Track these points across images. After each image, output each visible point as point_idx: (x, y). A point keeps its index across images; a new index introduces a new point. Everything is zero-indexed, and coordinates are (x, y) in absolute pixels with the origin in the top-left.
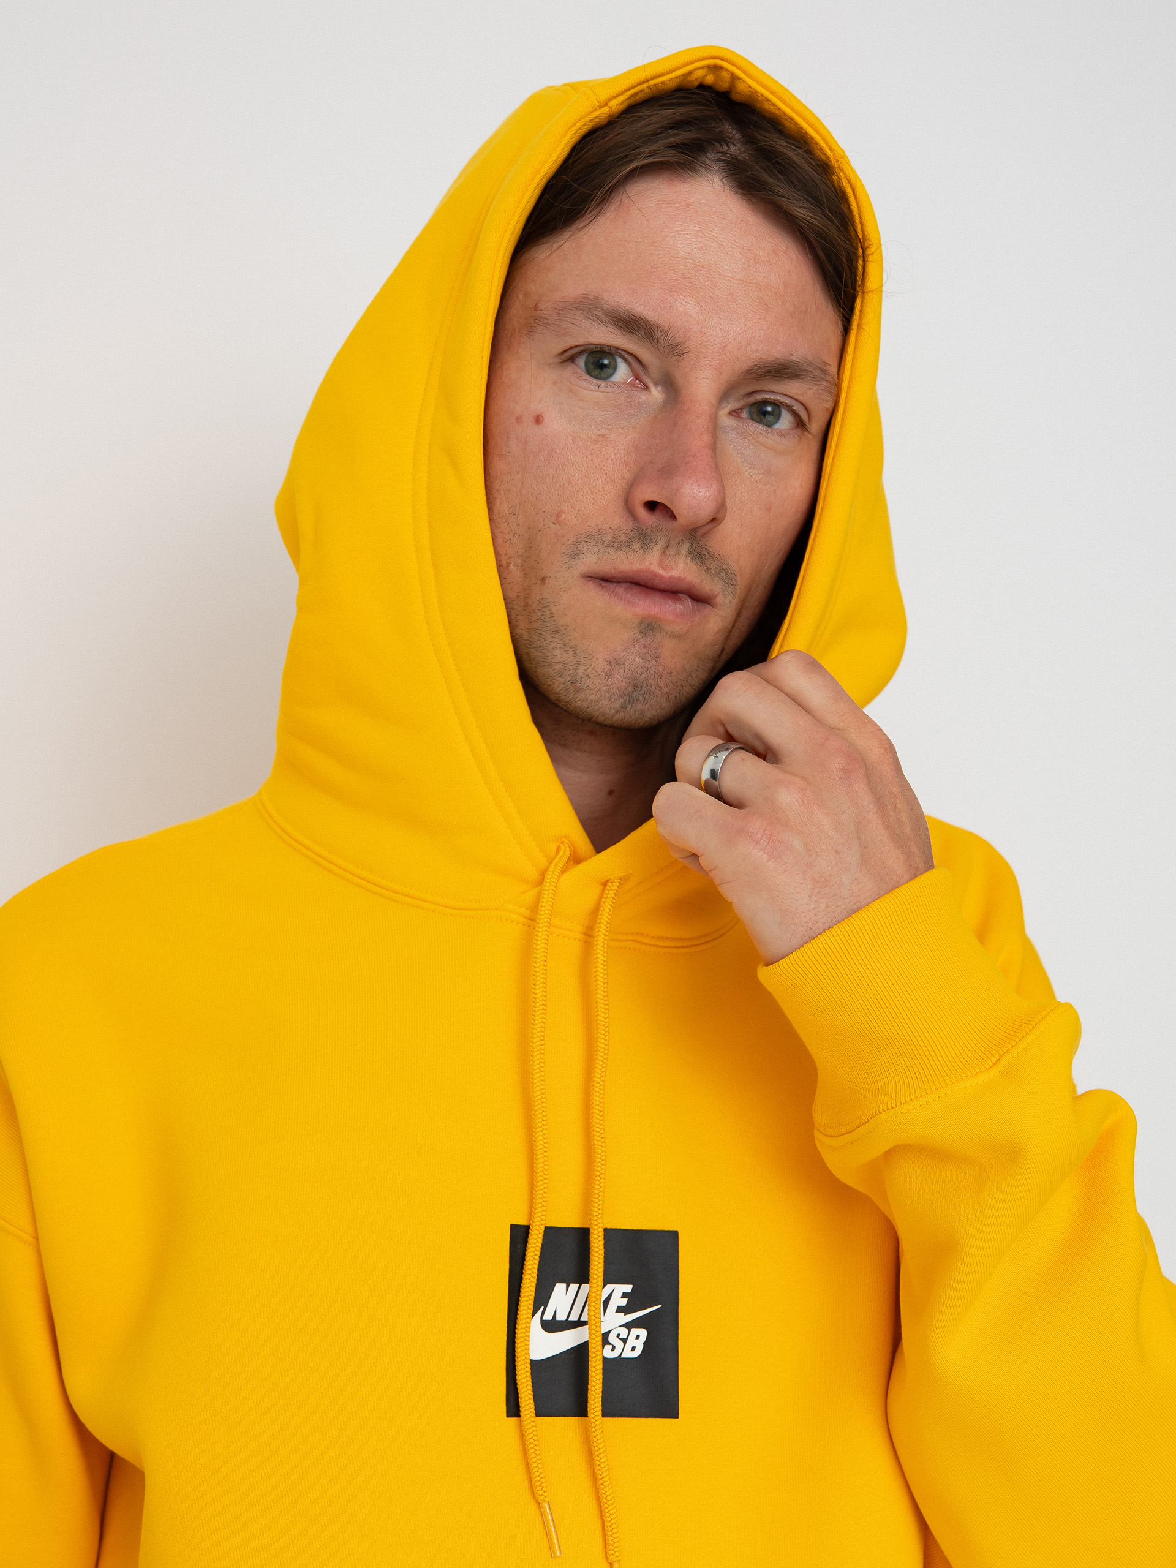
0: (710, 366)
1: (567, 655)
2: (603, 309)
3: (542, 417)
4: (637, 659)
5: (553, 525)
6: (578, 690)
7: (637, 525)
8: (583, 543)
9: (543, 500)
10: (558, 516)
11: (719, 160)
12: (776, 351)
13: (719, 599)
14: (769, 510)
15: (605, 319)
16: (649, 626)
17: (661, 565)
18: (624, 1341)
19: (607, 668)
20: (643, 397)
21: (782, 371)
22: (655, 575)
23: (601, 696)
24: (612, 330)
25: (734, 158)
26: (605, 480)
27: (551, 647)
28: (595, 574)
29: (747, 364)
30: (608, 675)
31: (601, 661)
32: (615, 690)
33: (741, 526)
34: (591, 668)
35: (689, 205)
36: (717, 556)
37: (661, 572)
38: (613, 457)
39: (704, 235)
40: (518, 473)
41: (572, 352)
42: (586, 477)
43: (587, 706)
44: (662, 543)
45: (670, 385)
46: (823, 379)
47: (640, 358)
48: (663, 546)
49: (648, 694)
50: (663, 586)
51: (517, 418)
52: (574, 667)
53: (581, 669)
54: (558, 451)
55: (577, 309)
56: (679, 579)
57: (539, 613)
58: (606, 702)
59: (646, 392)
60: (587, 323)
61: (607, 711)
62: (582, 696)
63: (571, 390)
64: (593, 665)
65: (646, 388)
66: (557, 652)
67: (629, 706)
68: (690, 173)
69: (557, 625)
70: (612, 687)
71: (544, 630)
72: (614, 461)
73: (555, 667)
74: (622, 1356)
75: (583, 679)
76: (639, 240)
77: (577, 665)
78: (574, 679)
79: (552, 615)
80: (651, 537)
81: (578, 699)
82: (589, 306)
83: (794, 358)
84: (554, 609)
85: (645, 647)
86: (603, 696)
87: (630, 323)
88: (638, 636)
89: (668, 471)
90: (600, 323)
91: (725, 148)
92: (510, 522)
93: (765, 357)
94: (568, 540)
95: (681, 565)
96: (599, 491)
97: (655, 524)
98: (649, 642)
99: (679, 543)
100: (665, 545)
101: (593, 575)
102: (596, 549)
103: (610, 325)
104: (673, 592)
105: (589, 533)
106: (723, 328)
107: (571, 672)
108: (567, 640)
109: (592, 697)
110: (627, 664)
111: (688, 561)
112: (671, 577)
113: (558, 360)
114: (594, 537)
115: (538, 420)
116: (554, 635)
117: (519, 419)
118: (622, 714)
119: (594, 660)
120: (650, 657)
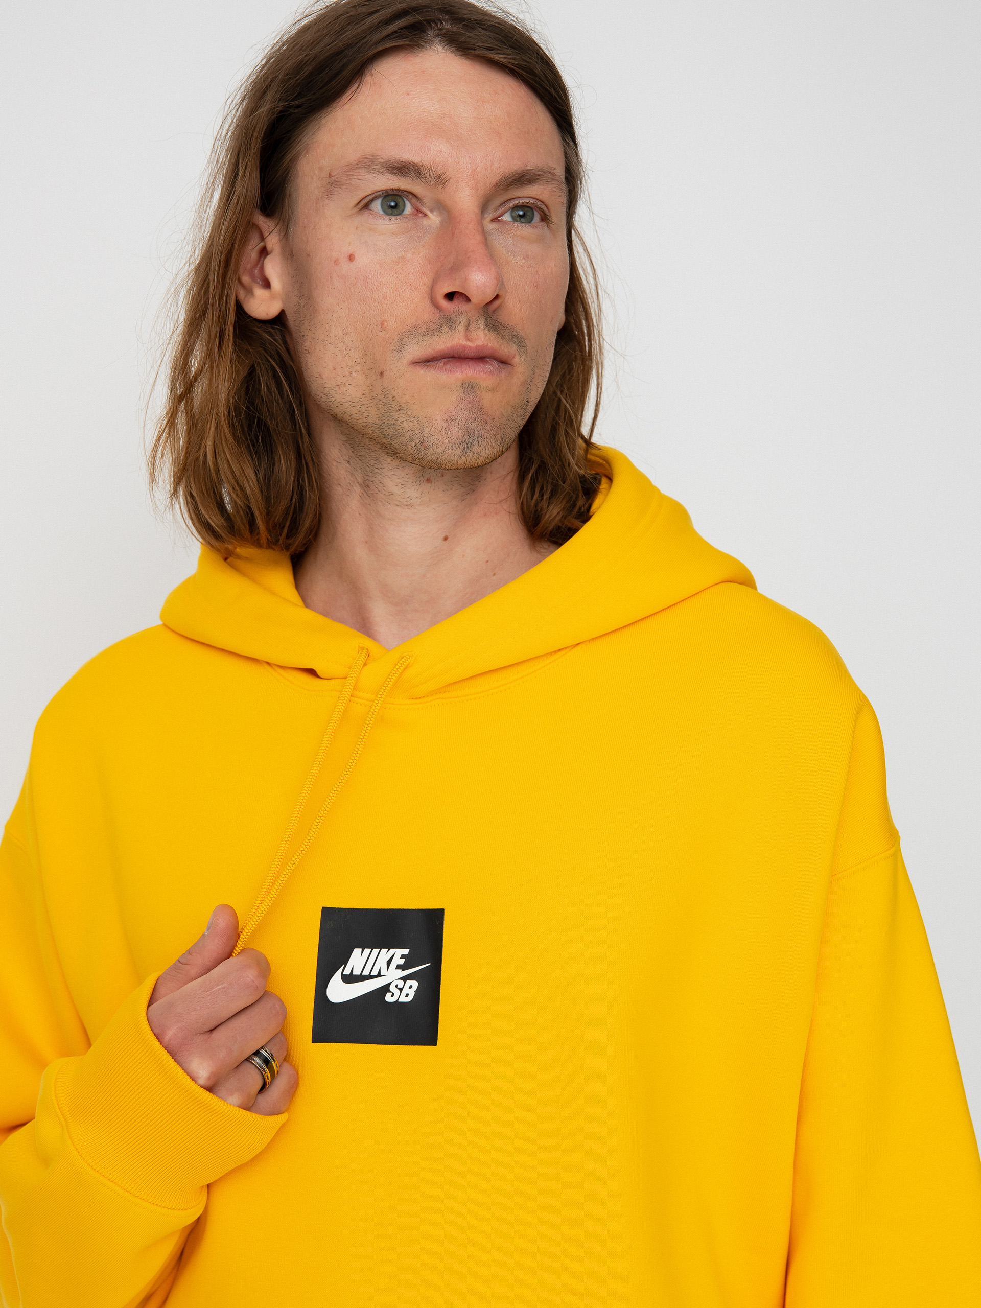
0: (468, 186)
1: (412, 424)
2: (380, 163)
3: (354, 255)
4: (466, 413)
5: (380, 332)
6: (426, 448)
7: (442, 314)
8: (405, 338)
9: (368, 317)
10: (382, 324)
11: (438, 35)
12: (515, 165)
13: (517, 360)
14: (537, 286)
15: (384, 170)
16: (469, 387)
17: (467, 338)
18: (401, 990)
19: (445, 425)
20: (425, 222)
21: (522, 179)
22: (465, 347)
23: (445, 448)
24: (390, 178)
25: (448, 31)
26: (411, 289)
27: (399, 422)
28: (420, 359)
29: (495, 179)
30: (447, 430)
31: (439, 421)
32: (455, 441)
33: (520, 302)
34: (433, 429)
35: (424, 71)
36: (508, 326)
37: (469, 344)
38: (413, 271)
39: (441, 90)
40: (344, 302)
41: (366, 201)
42: (396, 290)
43: (436, 458)
44: (464, 322)
45: (441, 207)
46: (553, 179)
47: (415, 193)
48: (465, 324)
49: (480, 438)
50: (472, 355)
51: (335, 262)
52: (420, 431)
53: (426, 430)
54: (371, 277)
55: (360, 168)
56: (483, 346)
57: (384, 400)
58: (450, 451)
59: (425, 218)
60: (370, 177)
61: (453, 458)
62: (431, 451)
63: (371, 230)
64: (434, 426)
65: (425, 215)
66: (405, 424)
67: (468, 451)
68: (418, 48)
69: (400, 404)
70: (452, 438)
71: (390, 411)
72: (414, 274)
73: (406, 436)
74: (399, 1001)
75: (429, 438)
76: (394, 106)
77: (422, 429)
78: (422, 439)
79: (394, 398)
80: (454, 320)
81: (429, 454)
82: (368, 163)
83: (528, 168)
84: (395, 393)
85: (470, 402)
86: (447, 447)
87: (401, 169)
88: (462, 395)
89: (456, 268)
90: (379, 174)
91: (440, 26)
92: (346, 341)
93: (507, 171)
94: (394, 339)
95: (482, 335)
96: (408, 298)
97: (455, 310)
98: (472, 398)
99: (477, 320)
100: (467, 323)
101: (418, 361)
102: (416, 340)
103: (387, 174)
104: (480, 358)
105: (408, 331)
106: (471, 156)
107: (418, 435)
108: (410, 413)
109: (439, 450)
110: (459, 418)
111: (487, 331)
112: (478, 346)
113: (356, 209)
114: (412, 332)
115: (351, 258)
116: (399, 412)
117: (336, 262)
118: (464, 458)
119: (434, 422)
120: (476, 410)
